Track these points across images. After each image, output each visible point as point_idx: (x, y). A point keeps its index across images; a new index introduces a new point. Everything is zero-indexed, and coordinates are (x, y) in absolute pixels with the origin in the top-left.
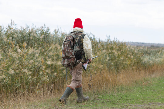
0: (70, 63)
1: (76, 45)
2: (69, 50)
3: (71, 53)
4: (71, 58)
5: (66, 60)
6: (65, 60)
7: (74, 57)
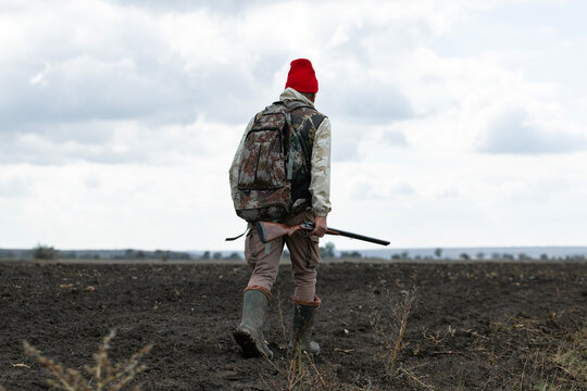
0: (273, 205)
1: (296, 148)
2: (274, 160)
3: (278, 171)
4: (275, 189)
5: (254, 194)
6: (248, 194)
7: (289, 186)
